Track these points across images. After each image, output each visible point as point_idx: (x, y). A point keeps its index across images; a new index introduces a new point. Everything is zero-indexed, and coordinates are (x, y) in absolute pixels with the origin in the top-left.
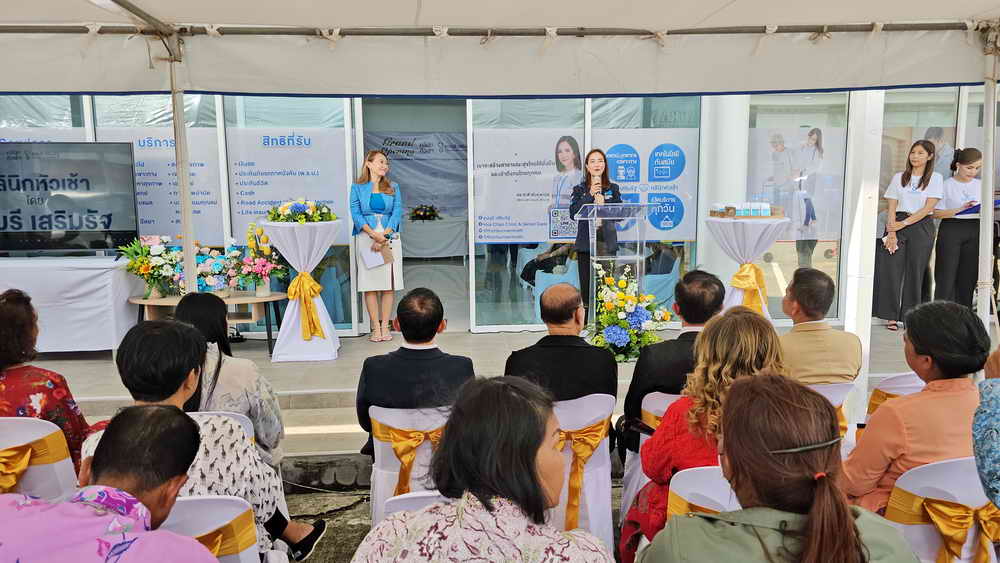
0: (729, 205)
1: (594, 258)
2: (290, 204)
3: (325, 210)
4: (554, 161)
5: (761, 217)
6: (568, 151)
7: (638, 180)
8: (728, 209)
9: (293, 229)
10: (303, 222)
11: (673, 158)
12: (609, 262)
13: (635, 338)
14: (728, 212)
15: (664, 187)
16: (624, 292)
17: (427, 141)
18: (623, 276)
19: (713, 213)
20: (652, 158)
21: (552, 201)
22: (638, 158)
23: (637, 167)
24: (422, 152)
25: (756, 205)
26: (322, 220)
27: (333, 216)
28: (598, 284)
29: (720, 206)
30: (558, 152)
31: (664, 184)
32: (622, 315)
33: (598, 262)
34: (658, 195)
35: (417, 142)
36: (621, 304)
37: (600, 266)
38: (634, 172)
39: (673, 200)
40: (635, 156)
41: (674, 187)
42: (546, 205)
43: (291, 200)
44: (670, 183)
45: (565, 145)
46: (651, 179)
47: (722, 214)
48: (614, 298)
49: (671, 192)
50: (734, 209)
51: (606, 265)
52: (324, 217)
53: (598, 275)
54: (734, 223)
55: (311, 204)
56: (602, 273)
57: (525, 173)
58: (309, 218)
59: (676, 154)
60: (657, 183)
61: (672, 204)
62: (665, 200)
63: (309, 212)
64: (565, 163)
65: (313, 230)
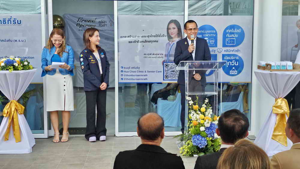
0: (269, 62)
1: (187, 93)
2: (4, 60)
3: (26, 63)
4: (166, 34)
5: (287, 70)
6: (174, 28)
7: (216, 46)
8: (267, 65)
9: (5, 74)
10: (11, 71)
11: (237, 33)
12: (195, 95)
13: (210, 143)
14: (268, 67)
15: (231, 50)
16: (204, 115)
17: (103, 20)
18: (204, 105)
19: (259, 67)
20: (225, 33)
21: (165, 58)
22: (216, 33)
23: (216, 39)
24: (100, 26)
25: (284, 63)
26: (23, 69)
27: (31, 67)
28: (189, 109)
29: (263, 63)
30: (168, 29)
31: (232, 49)
32: (202, 129)
33: (189, 96)
34: (229, 55)
35: (98, 20)
36: (202, 122)
37: (190, 98)
38: (213, 41)
39: (237, 58)
40: (214, 32)
41: (237, 51)
42: (161, 60)
43: (6, 57)
44: (236, 48)
45: (173, 25)
46: (224, 46)
47: (264, 68)
48: (198, 118)
49: (236, 53)
50: (270, 65)
51: (193, 98)
52: (24, 67)
53: (189, 104)
54: (270, 74)
55: (17, 59)
56: (191, 102)
57: (149, 42)
58: (15, 68)
59: (239, 31)
60: (228, 48)
61: (236, 61)
62: (232, 58)
63: (16, 64)
64: (172, 36)
65: (18, 75)
